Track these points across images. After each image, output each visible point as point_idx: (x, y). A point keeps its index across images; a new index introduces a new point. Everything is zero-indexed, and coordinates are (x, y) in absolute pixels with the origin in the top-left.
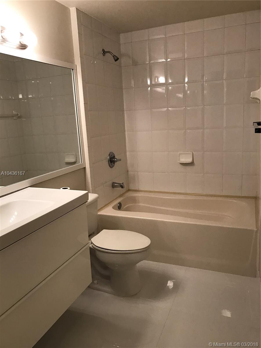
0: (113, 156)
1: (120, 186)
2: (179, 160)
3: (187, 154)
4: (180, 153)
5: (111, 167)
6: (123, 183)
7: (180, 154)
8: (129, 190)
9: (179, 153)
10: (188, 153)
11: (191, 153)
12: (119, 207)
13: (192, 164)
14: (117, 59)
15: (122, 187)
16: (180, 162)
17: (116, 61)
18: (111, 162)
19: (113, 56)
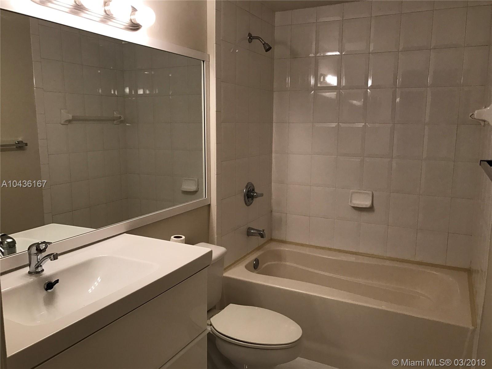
0: (251, 188)
1: (259, 235)
2: (351, 201)
3: (363, 193)
4: (353, 191)
5: (248, 204)
6: (263, 231)
7: (353, 193)
8: (271, 240)
9: (351, 191)
10: (366, 192)
11: (370, 192)
12: (255, 266)
13: (370, 209)
14: (268, 49)
15: (262, 236)
16: (353, 205)
17: (267, 51)
18: (248, 198)
19: (264, 44)
